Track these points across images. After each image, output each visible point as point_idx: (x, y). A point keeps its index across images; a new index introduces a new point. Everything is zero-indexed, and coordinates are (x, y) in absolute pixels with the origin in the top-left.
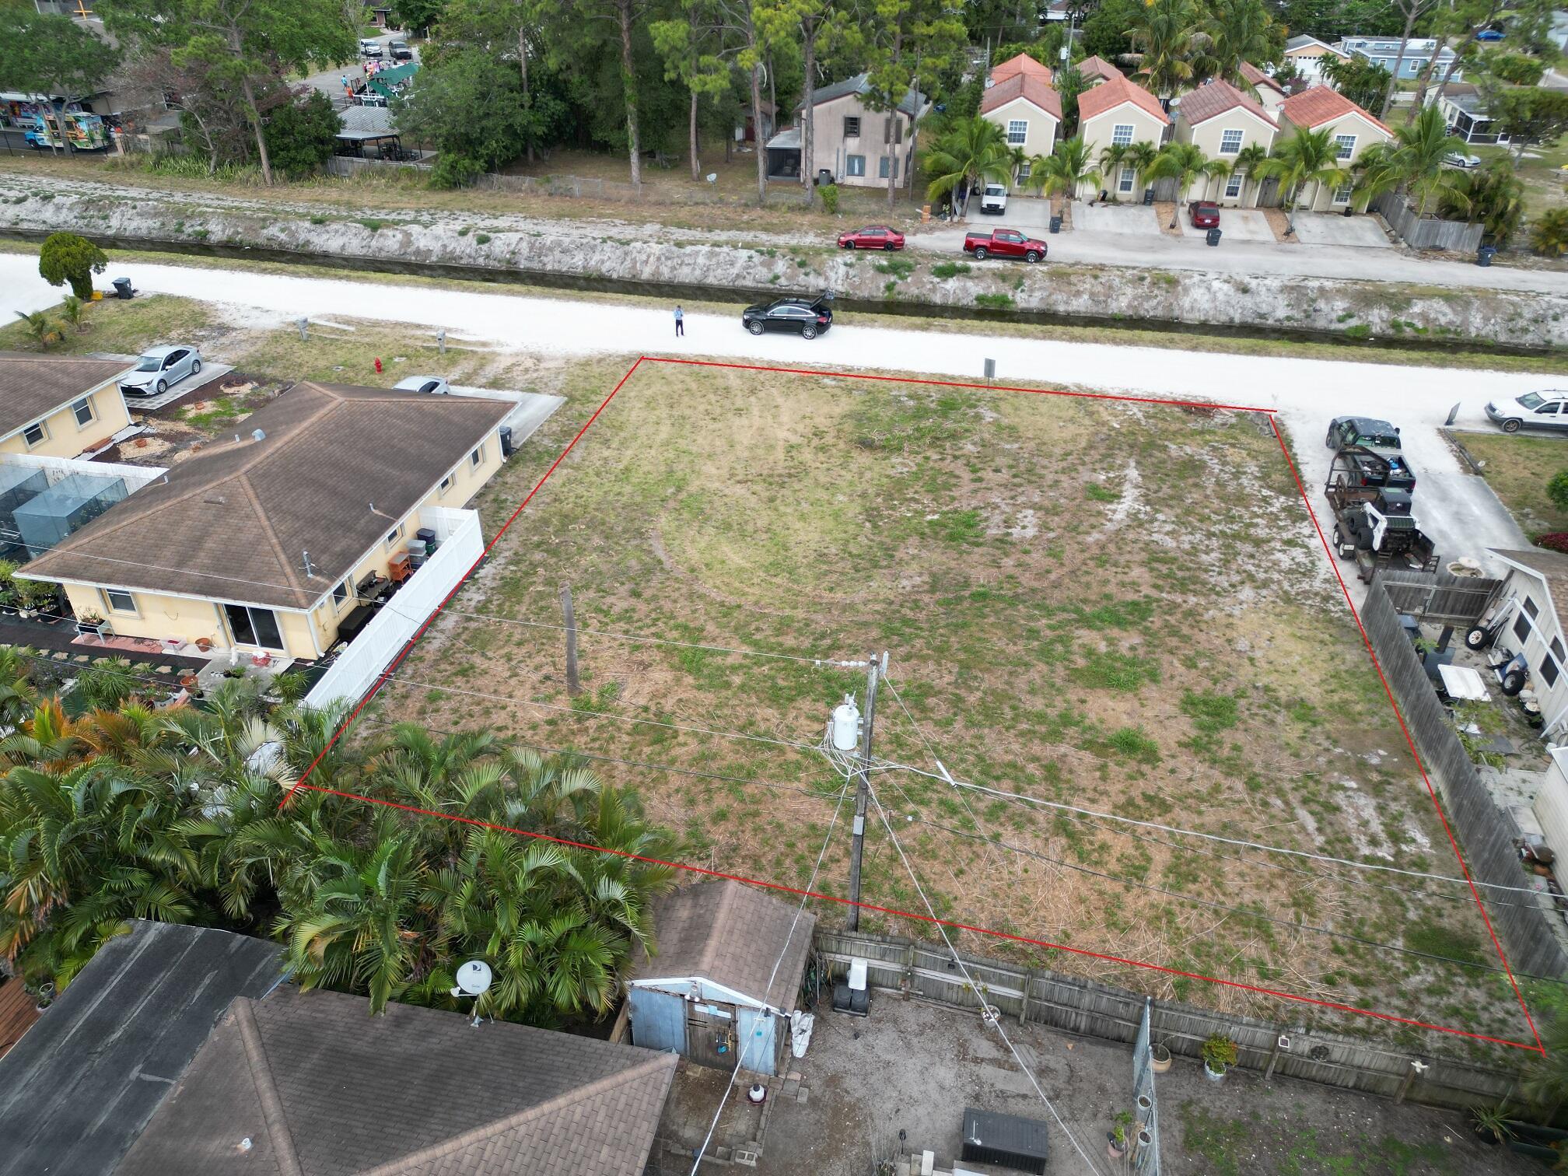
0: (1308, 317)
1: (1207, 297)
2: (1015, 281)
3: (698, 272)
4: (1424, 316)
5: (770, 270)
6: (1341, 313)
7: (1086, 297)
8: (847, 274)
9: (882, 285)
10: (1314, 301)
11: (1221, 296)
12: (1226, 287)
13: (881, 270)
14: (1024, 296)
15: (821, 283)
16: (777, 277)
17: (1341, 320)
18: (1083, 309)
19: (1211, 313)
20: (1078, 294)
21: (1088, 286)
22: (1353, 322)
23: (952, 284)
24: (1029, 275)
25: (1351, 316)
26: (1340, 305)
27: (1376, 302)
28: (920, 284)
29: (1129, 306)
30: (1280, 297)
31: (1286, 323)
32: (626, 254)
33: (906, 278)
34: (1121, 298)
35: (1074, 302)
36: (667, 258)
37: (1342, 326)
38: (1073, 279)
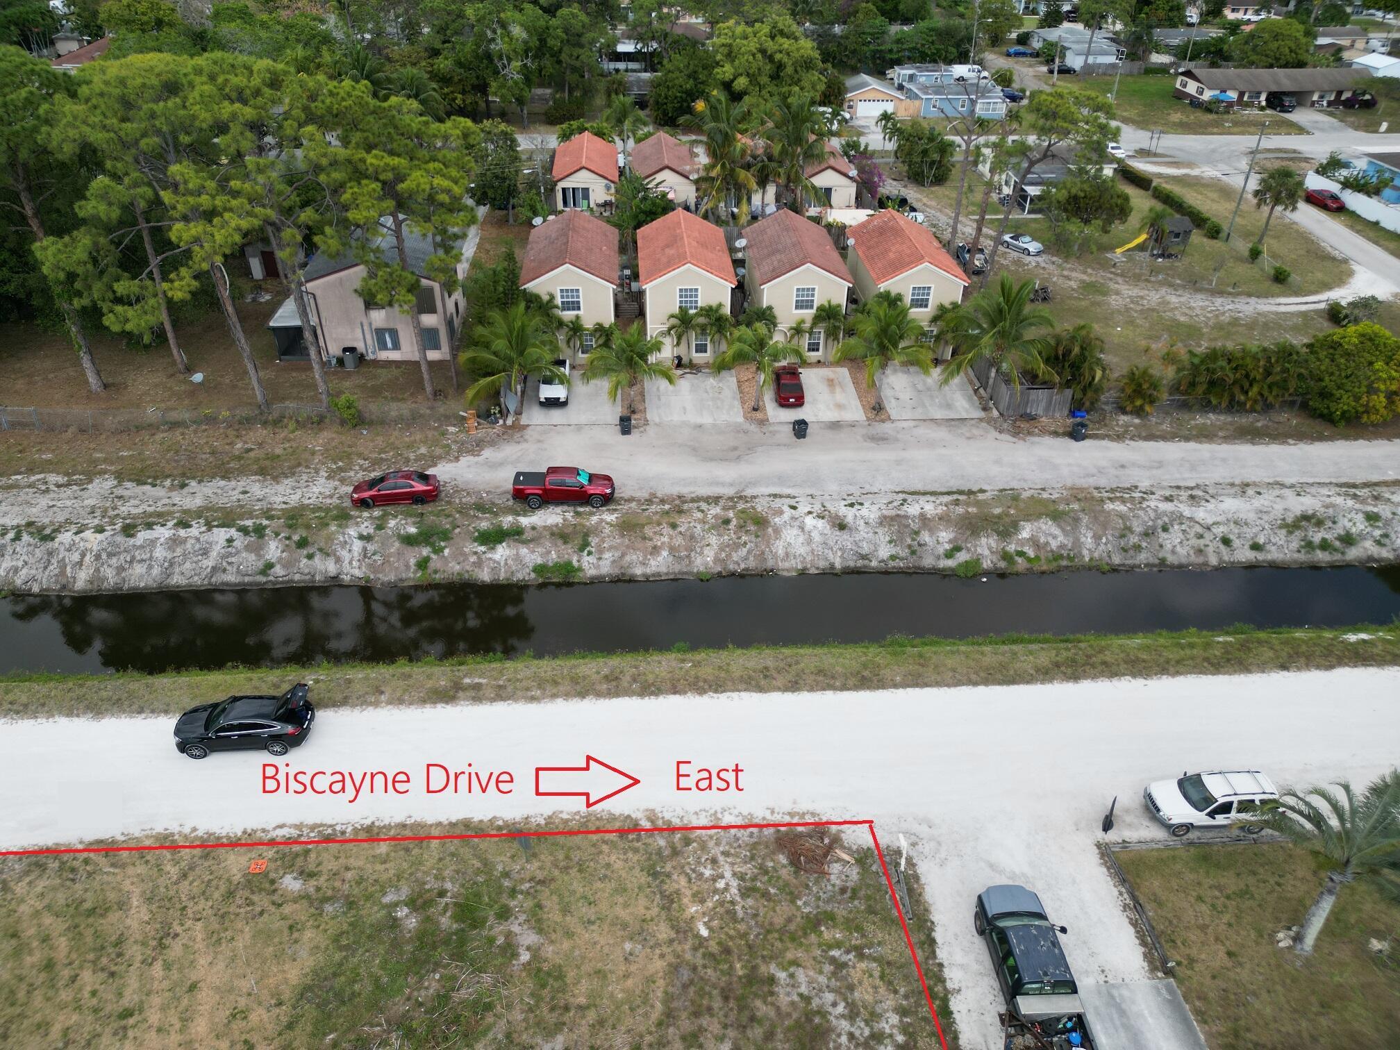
0: (913, 553)
1: (801, 539)
2: (578, 541)
3: (156, 571)
4: (1034, 541)
5: (260, 556)
6: (947, 547)
7: (665, 553)
8: (365, 549)
9: (412, 561)
10: (917, 533)
11: (817, 537)
12: (820, 524)
13: (409, 541)
14: (591, 559)
15: (331, 568)
16: (270, 566)
17: (949, 555)
18: (664, 570)
19: (809, 558)
20: (656, 550)
21: (666, 539)
22: (962, 557)
23: (502, 553)
24: (596, 530)
25: (957, 549)
26: (945, 536)
27: (984, 529)
28: (460, 556)
29: (717, 560)
30: (880, 531)
31: (892, 564)
32: (50, 553)
33: (441, 550)
34: (707, 551)
35: (653, 562)
36: (110, 555)
37: (950, 563)
38: (648, 531)
